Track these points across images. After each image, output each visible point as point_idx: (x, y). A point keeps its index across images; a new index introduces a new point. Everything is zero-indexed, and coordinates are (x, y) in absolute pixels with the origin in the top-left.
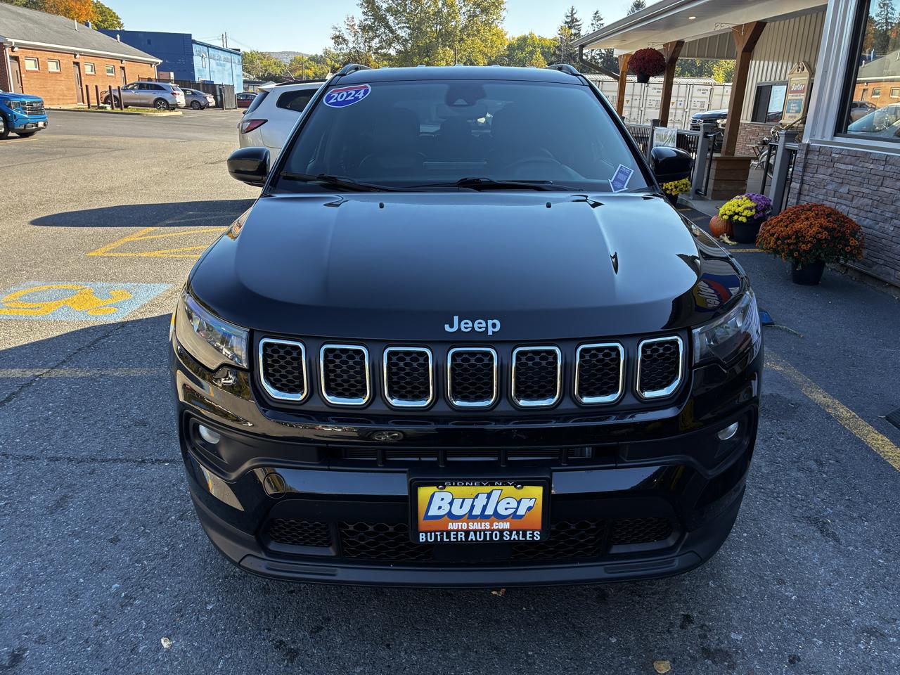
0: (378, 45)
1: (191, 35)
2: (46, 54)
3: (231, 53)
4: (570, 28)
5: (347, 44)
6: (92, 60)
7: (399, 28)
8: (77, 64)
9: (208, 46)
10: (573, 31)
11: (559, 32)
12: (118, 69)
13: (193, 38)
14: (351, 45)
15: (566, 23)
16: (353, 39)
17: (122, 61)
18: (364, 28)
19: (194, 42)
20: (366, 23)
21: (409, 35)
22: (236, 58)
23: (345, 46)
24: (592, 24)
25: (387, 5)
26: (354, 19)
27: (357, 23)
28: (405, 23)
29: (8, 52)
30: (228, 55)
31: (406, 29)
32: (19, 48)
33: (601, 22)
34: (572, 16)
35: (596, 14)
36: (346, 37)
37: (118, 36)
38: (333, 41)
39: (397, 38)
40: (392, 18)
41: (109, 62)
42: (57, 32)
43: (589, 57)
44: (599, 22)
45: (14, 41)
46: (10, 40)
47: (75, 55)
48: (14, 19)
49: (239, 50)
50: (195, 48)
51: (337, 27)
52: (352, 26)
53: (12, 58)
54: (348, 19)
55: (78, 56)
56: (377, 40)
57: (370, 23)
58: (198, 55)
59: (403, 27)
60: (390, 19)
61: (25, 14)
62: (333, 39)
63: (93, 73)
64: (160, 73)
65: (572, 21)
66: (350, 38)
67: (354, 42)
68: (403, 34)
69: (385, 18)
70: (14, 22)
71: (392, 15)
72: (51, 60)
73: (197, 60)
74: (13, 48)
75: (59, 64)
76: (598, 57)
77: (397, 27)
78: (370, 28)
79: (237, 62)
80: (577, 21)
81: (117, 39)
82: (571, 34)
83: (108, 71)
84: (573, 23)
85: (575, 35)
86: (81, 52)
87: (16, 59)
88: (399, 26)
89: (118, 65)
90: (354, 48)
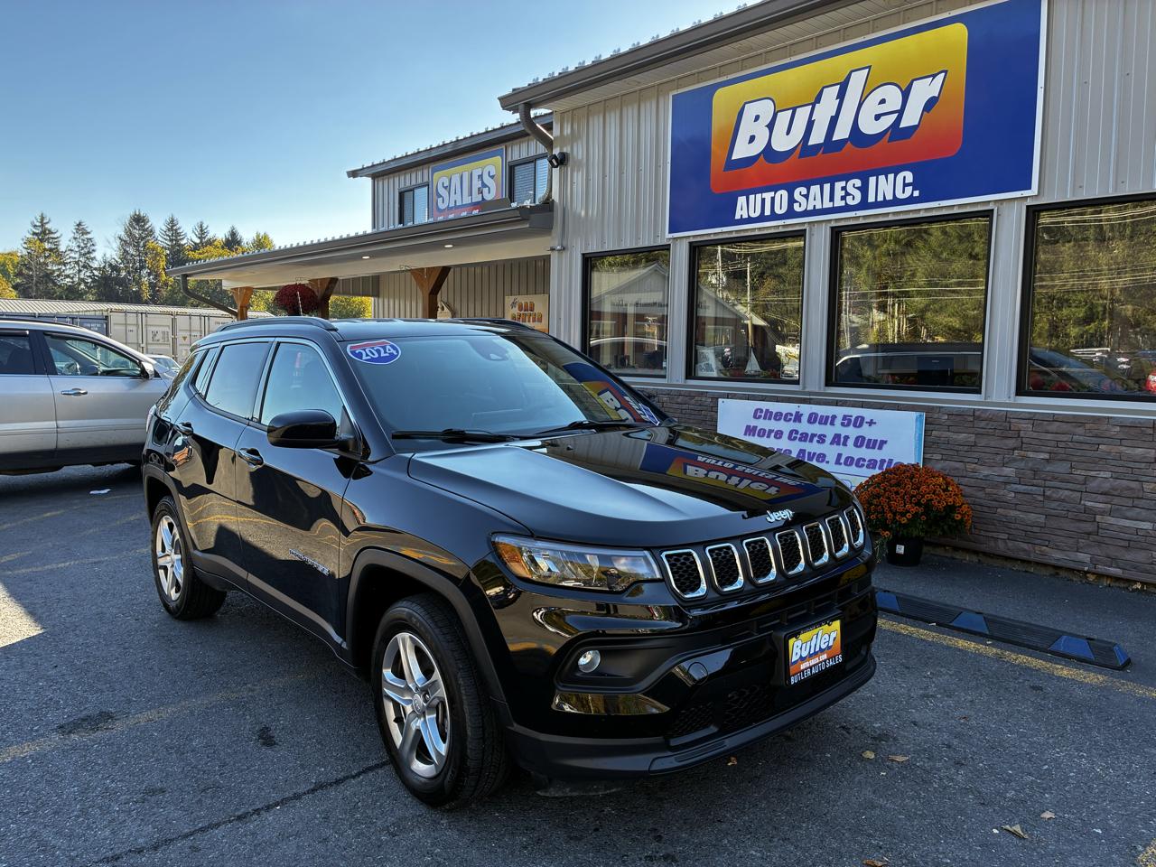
4: (41, 241)
10: (47, 246)
11: (25, 246)
15: (34, 234)
24: (75, 238)
33: (89, 236)
34: (42, 225)
35: (78, 225)
43: (76, 279)
44: (85, 236)
65: (44, 232)
76: (90, 280)
80: (51, 232)
82: (45, 249)
84: (45, 234)
85: (51, 250)
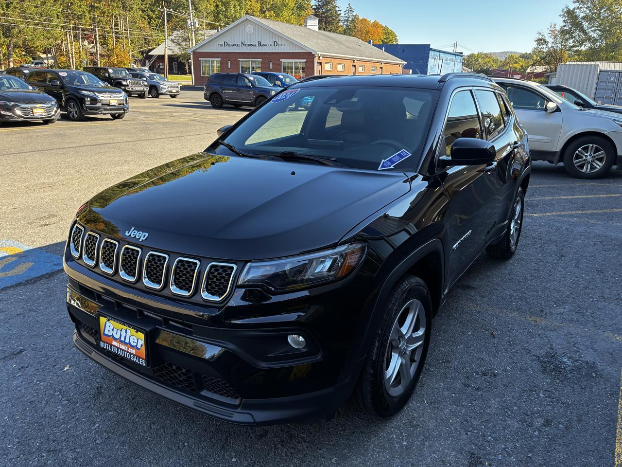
0: (571, 45)
1: (430, 45)
2: (337, 61)
3: (456, 55)
5: (547, 45)
6: (363, 64)
7: (591, 31)
8: (354, 66)
9: (440, 52)
12: (378, 68)
13: (431, 47)
14: (550, 45)
16: (553, 40)
17: (381, 63)
18: (563, 32)
19: (431, 49)
20: (564, 28)
21: (599, 35)
22: (459, 59)
23: (545, 46)
25: (584, 15)
26: (556, 26)
27: (558, 28)
28: (597, 27)
29: (316, 60)
30: (453, 57)
31: (598, 32)
32: (323, 57)
36: (547, 39)
37: (384, 48)
38: (536, 43)
39: (589, 39)
40: (587, 24)
41: (373, 64)
42: (348, 47)
45: (320, 53)
46: (318, 53)
47: (354, 61)
48: (326, 40)
49: (462, 53)
50: (431, 53)
51: (541, 32)
52: (553, 31)
53: (318, 63)
54: (551, 26)
55: (355, 61)
56: (571, 41)
57: (568, 28)
58: (433, 58)
59: (596, 30)
60: (585, 25)
61: (333, 37)
62: (536, 41)
63: (363, 71)
64: (404, 70)
66: (550, 40)
67: (553, 42)
68: (595, 35)
69: (581, 24)
70: (324, 42)
71: (587, 22)
72: (339, 64)
73: (431, 62)
74: (319, 57)
75: (344, 66)
77: (590, 30)
78: (568, 32)
79: (459, 61)
81: (382, 50)
83: (373, 70)
86: (357, 59)
87: (320, 63)
88: (591, 29)
89: (379, 66)
90: (552, 47)
